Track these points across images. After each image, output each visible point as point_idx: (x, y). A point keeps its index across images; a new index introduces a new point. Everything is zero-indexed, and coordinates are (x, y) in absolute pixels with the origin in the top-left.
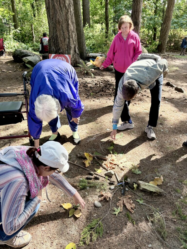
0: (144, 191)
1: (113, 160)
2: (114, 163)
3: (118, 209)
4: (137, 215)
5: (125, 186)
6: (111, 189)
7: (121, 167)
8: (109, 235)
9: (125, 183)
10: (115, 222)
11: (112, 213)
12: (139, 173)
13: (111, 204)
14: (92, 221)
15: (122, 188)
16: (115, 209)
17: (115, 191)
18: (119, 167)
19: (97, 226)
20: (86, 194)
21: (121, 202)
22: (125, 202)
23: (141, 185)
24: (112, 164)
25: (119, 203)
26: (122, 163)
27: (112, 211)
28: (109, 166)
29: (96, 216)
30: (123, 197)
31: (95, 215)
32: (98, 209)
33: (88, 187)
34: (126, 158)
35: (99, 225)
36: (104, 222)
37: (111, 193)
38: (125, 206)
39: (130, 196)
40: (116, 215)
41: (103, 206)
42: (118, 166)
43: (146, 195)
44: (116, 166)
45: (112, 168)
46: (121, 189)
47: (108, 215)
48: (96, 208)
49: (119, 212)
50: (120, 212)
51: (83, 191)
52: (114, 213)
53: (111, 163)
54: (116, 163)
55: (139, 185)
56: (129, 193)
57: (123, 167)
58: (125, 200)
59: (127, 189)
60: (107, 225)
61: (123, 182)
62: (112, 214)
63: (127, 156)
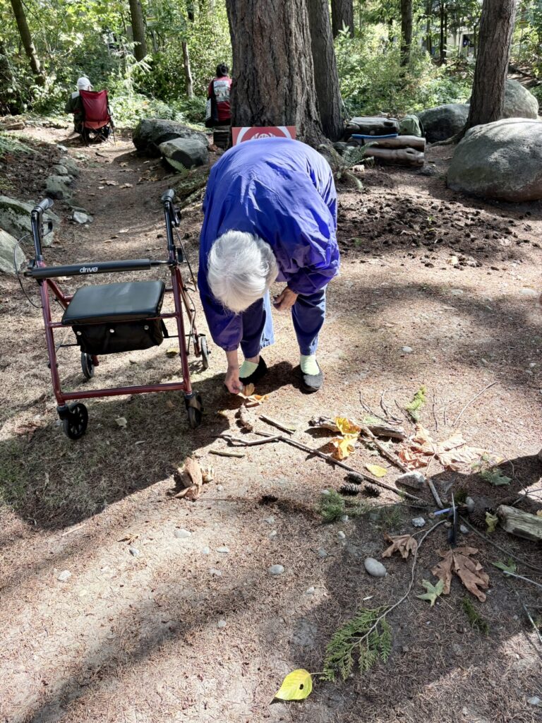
0: (520, 537)
1: (421, 442)
2: (425, 448)
3: (437, 585)
4: (496, 608)
5: (458, 519)
6: (416, 525)
7: (445, 463)
8: (410, 658)
9: (457, 510)
10: (428, 623)
11: (419, 596)
12: (502, 483)
13: (415, 570)
14: (359, 613)
15: (448, 524)
16: (427, 584)
17: (428, 532)
18: (440, 463)
19: (374, 630)
20: (339, 535)
21: (446, 565)
22: (457, 566)
23: (509, 521)
24: (420, 452)
25: (439, 567)
26: (448, 450)
27: (419, 590)
28: (411, 458)
29: (371, 599)
30: (451, 551)
31: (368, 598)
32: (375, 582)
33: (347, 517)
34: (461, 435)
35: (379, 626)
36: (392, 620)
37: (416, 538)
38: (456, 578)
39: (474, 551)
40: (429, 601)
41: (391, 572)
42: (437, 458)
43: (525, 552)
44: (432, 457)
45: (417, 465)
46: (445, 527)
47: (405, 601)
48: (369, 579)
49: (439, 594)
50: (442, 595)
51: (331, 526)
52: (425, 596)
53: (414, 449)
54: (432, 451)
55: (502, 519)
56: (472, 540)
57: (454, 461)
58: (457, 560)
59: (463, 528)
60: (402, 628)
61: (451, 506)
62: (419, 599)
63: (465, 431)
